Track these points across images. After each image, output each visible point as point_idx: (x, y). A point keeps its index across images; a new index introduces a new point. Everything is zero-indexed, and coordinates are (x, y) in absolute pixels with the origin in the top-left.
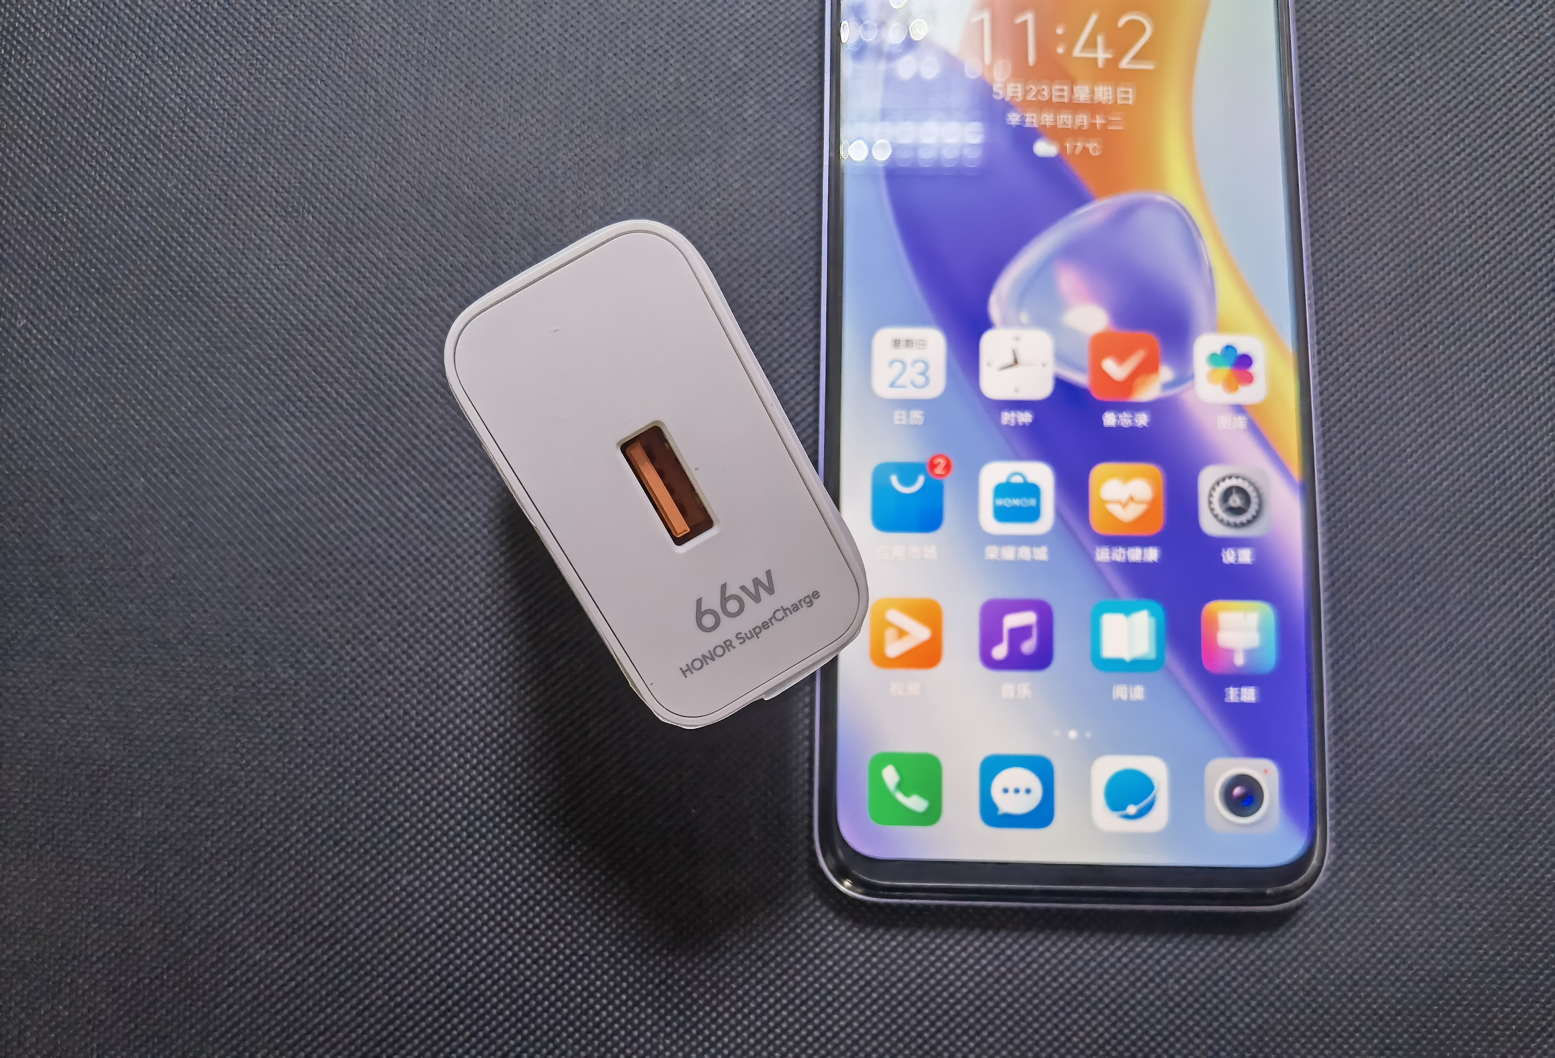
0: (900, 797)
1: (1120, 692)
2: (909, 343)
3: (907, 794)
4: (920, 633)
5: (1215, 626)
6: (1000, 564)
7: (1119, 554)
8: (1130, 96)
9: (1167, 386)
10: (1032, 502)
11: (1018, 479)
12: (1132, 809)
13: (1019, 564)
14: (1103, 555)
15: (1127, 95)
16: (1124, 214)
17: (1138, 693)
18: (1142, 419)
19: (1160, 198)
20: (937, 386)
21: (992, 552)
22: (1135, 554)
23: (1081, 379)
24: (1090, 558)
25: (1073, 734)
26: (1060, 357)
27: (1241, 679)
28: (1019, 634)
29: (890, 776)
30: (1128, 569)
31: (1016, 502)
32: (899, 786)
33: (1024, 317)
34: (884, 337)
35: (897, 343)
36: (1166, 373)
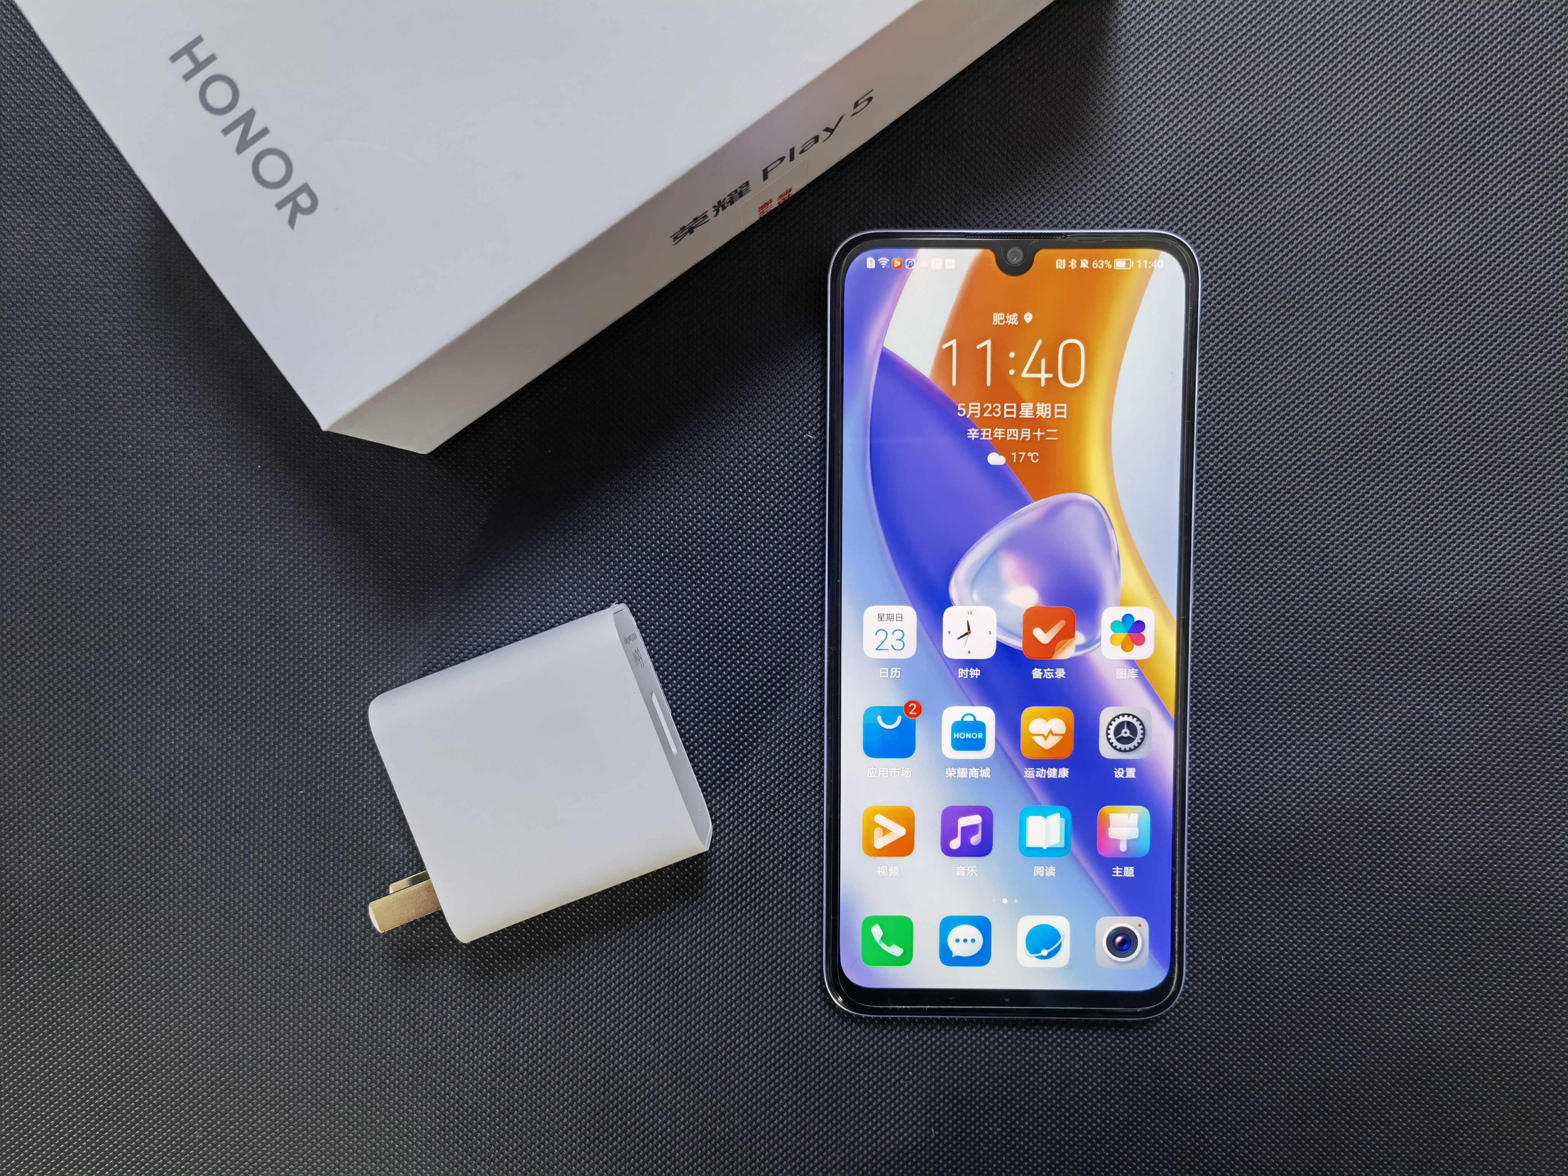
0: (883, 946)
1: (1038, 871)
2: (890, 617)
3: (889, 945)
4: (899, 831)
5: (1107, 825)
6: (956, 780)
7: (1041, 773)
8: (1065, 410)
9: (1078, 648)
10: (980, 735)
11: (969, 719)
12: (1044, 952)
13: (970, 781)
14: (1029, 773)
15: (1062, 410)
16: (1054, 512)
17: (1051, 871)
18: (1060, 673)
19: (1082, 497)
20: (910, 650)
21: (950, 772)
22: (1052, 773)
23: (1017, 643)
24: (1021, 776)
25: (1005, 901)
26: (1001, 627)
27: (1124, 861)
28: (969, 831)
29: (877, 932)
30: (1047, 783)
31: (968, 736)
32: (883, 939)
33: (976, 597)
34: (872, 612)
35: (881, 618)
36: (1080, 638)
